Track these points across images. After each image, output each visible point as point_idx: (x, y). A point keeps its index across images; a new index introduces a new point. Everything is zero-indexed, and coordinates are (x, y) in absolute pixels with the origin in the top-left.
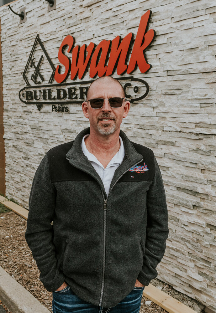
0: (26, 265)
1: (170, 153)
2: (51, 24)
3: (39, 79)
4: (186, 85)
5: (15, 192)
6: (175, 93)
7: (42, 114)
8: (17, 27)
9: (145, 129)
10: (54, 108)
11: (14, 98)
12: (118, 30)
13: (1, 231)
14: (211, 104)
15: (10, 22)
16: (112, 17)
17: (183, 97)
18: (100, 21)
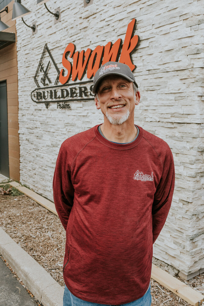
0: (31, 236)
2: (57, 34)
3: (47, 82)
4: (164, 81)
6: (155, 89)
7: (49, 111)
8: (30, 38)
10: (59, 106)
11: (27, 98)
12: (110, 37)
13: (14, 210)
14: (184, 97)
15: (24, 34)
16: (105, 26)
17: (162, 92)
18: (95, 30)
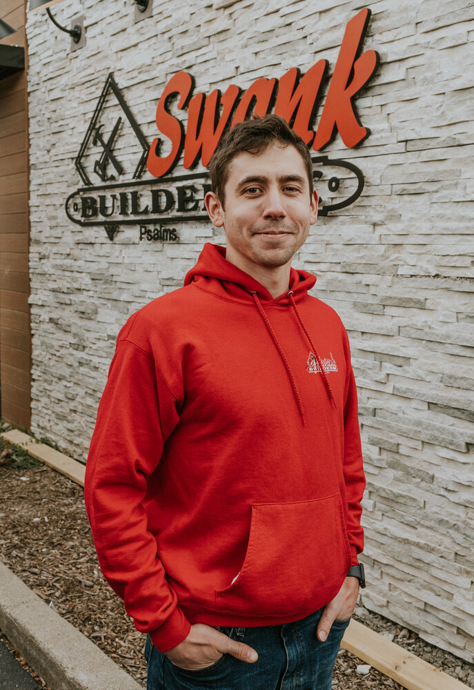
0: (80, 582)
1: (413, 324)
2: (140, 49)
3: (111, 171)
4: (451, 170)
5: (52, 423)
6: (424, 189)
7: (117, 247)
8: (64, 59)
9: (352, 273)
10: (144, 234)
11: (54, 214)
12: (293, 56)
13: (23, 507)
15: (49, 49)
16: (280, 28)
17: (443, 197)
18: (251, 38)
